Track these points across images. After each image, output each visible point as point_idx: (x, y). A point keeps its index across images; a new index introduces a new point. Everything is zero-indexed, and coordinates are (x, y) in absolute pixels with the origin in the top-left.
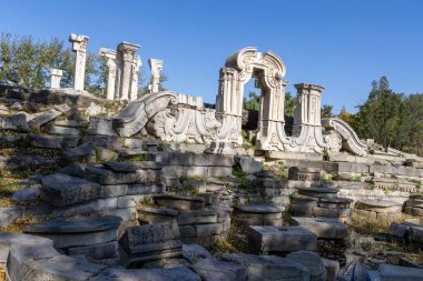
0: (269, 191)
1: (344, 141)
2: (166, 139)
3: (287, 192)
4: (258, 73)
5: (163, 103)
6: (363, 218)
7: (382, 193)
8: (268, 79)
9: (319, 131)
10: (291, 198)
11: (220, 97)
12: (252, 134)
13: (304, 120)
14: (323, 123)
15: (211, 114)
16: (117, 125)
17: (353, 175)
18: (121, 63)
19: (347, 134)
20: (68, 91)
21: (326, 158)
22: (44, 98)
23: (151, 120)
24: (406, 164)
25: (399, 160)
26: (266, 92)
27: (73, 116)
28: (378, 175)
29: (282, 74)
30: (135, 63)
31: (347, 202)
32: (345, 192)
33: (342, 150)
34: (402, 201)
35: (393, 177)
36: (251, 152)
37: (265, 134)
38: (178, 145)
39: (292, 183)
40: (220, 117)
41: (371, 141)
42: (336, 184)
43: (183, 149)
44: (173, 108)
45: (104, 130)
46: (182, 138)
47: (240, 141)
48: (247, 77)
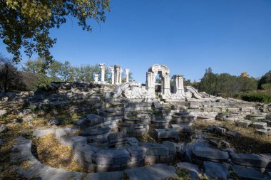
0: (164, 115)
1: (193, 94)
2: (129, 97)
3: (171, 114)
4: (160, 73)
5: (127, 86)
6: (200, 122)
7: (207, 113)
8: (163, 74)
9: (183, 91)
10: (172, 117)
11: (147, 82)
12: (159, 93)
13: (177, 88)
14: (185, 88)
15: (144, 88)
16: (112, 94)
17: (196, 106)
18: (116, 71)
19: (193, 92)
20: (99, 83)
21: (186, 100)
22: (92, 86)
23: (123, 92)
24: (217, 101)
25: (214, 100)
26: (163, 79)
27: (98, 92)
28: (206, 106)
29: (168, 72)
30: (120, 71)
31: (193, 117)
32: (192, 113)
33: (192, 97)
34: (215, 116)
35: (212, 107)
36: (159, 100)
37: (163, 93)
38: (133, 99)
39: (172, 111)
40: (147, 89)
41: (204, 92)
42: (188, 111)
43: (134, 101)
44: (130, 87)
45: (108, 96)
46: (134, 97)
47: (155, 96)
48: (156, 74)
